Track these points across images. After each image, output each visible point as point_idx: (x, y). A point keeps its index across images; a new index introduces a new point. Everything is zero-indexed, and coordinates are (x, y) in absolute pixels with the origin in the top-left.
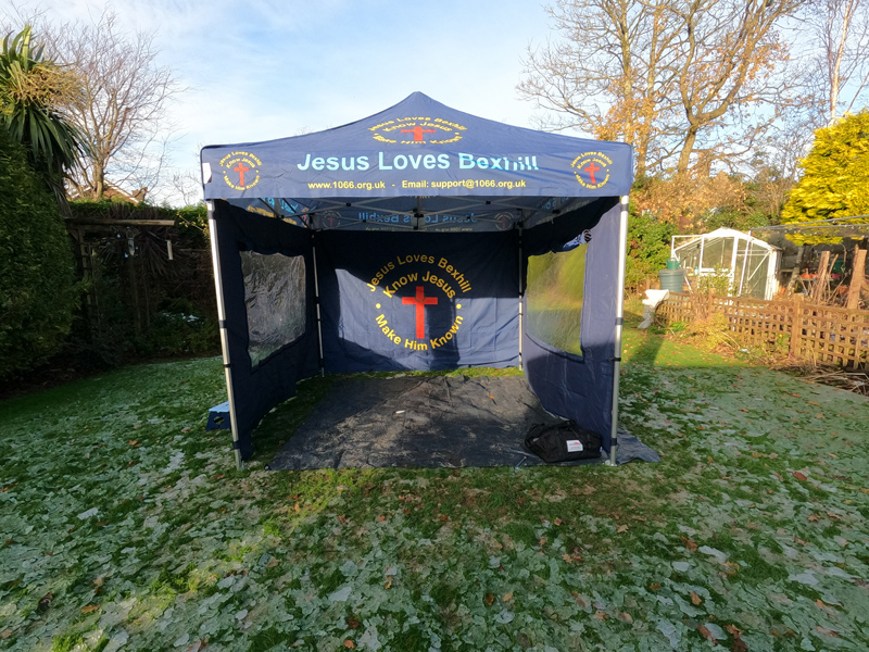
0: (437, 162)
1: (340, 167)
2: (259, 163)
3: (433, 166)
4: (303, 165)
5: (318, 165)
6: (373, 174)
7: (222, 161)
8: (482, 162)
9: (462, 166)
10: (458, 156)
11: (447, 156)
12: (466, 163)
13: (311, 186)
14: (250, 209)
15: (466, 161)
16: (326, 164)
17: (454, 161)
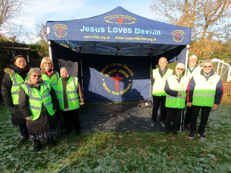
0: (128, 31)
1: (95, 31)
2: (67, 28)
3: (126, 32)
4: (82, 29)
5: (87, 30)
6: (106, 34)
7: (54, 27)
8: (143, 31)
9: (136, 33)
10: (135, 29)
11: (131, 29)
12: (137, 32)
13: (85, 37)
14: (61, 44)
15: (137, 31)
16: (90, 29)
17: (133, 31)
